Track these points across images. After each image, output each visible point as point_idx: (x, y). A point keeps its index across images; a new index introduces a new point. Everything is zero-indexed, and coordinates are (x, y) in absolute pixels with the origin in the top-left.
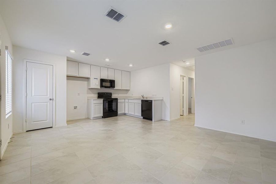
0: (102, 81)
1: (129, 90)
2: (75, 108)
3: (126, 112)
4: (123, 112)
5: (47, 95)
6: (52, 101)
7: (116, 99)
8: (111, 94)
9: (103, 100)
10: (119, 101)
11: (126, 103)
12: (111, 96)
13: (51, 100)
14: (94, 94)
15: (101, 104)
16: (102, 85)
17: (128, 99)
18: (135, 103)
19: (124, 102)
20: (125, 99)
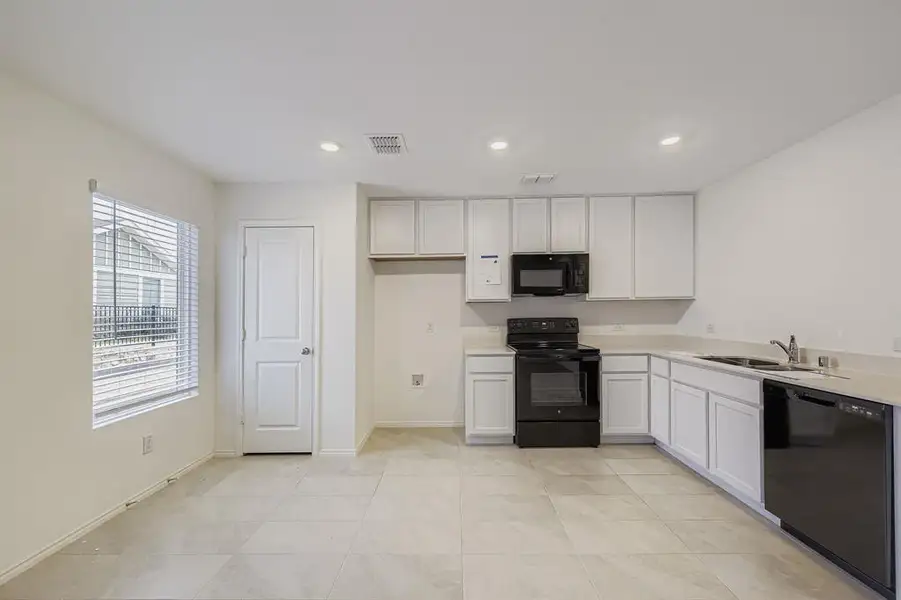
0: (521, 263)
1: (690, 301)
2: (418, 381)
3: (659, 433)
4: (640, 428)
5: (297, 337)
6: (309, 356)
8: (575, 325)
9: (512, 359)
11: (653, 378)
12: (574, 335)
13: (306, 352)
14: (489, 325)
15: (503, 378)
16: (523, 283)
17: (670, 360)
18: (712, 392)
19: (645, 372)
20: (649, 356)
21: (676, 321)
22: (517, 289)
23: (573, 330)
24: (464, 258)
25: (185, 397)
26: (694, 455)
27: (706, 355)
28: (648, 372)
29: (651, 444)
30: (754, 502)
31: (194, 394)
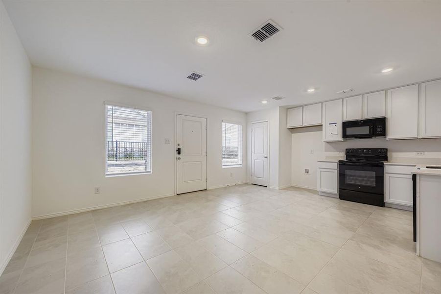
0: (346, 125)
2: (307, 172)
9: (337, 164)
13: (266, 157)
14: (338, 151)
15: (333, 171)
16: (348, 133)
22: (345, 136)
24: (322, 125)
25: (239, 166)
31: (241, 166)
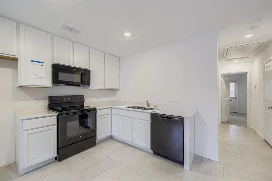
1: (118, 90)
3: (115, 134)
4: (108, 134)
7: (94, 110)
8: (82, 98)
9: (56, 117)
10: (99, 113)
11: (113, 115)
12: (82, 102)
16: (60, 79)
17: (119, 109)
18: (134, 118)
19: (110, 114)
20: (111, 108)
21: (113, 96)
23: (81, 100)
26: (128, 139)
27: (128, 107)
28: (111, 114)
29: (111, 138)
30: (149, 149)
